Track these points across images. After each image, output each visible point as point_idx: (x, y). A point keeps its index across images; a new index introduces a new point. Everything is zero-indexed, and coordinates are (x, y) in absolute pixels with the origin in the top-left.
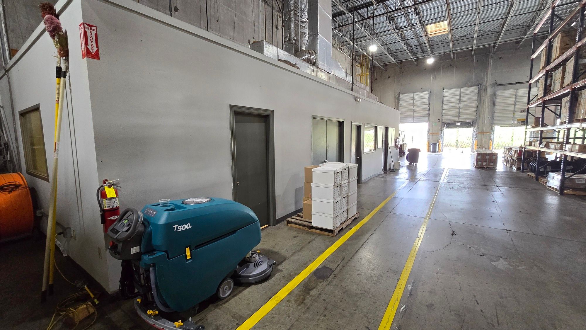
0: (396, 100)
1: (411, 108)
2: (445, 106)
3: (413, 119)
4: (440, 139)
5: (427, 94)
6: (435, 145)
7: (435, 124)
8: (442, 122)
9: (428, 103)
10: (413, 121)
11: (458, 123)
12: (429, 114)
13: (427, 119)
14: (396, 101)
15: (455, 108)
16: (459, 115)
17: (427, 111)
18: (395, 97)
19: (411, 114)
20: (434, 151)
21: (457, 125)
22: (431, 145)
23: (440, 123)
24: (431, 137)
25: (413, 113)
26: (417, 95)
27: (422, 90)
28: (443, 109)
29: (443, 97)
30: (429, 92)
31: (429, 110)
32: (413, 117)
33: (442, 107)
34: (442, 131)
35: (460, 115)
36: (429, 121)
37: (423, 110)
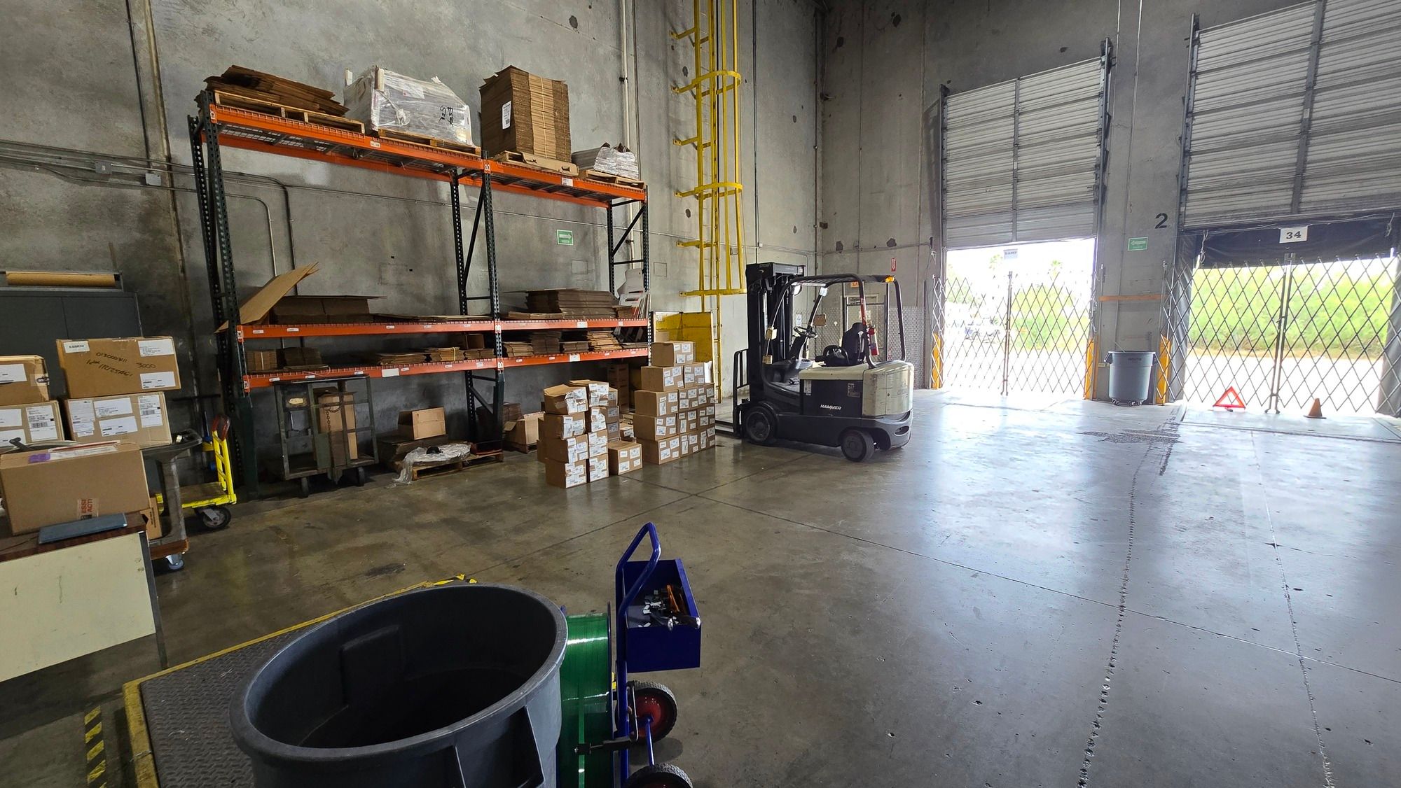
0: (932, 131)
1: (1003, 163)
2: (1202, 129)
3: (1014, 221)
4: (1164, 331)
5: (1091, 75)
6: (1131, 362)
7: (1138, 243)
8: (1183, 232)
9: (1094, 127)
10: (1015, 230)
11: (1294, 230)
12: (1101, 192)
13: (1088, 215)
14: (928, 138)
15: (1276, 139)
16: (1299, 179)
17: (1092, 174)
18: (926, 116)
19: (1003, 195)
20: (1127, 397)
21: (1283, 240)
22: (1110, 360)
23: (1169, 236)
24: (1109, 317)
25: (1015, 189)
26: (1038, 87)
27: (1065, 56)
28: (1187, 154)
29: (1194, 74)
30: (1104, 59)
31: (1102, 166)
32: (1015, 208)
33: (1184, 139)
34: (1180, 282)
35: (1309, 178)
36: (1099, 228)
37: (1070, 169)
